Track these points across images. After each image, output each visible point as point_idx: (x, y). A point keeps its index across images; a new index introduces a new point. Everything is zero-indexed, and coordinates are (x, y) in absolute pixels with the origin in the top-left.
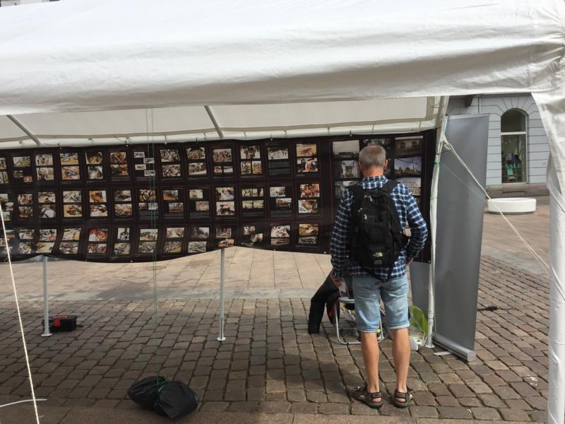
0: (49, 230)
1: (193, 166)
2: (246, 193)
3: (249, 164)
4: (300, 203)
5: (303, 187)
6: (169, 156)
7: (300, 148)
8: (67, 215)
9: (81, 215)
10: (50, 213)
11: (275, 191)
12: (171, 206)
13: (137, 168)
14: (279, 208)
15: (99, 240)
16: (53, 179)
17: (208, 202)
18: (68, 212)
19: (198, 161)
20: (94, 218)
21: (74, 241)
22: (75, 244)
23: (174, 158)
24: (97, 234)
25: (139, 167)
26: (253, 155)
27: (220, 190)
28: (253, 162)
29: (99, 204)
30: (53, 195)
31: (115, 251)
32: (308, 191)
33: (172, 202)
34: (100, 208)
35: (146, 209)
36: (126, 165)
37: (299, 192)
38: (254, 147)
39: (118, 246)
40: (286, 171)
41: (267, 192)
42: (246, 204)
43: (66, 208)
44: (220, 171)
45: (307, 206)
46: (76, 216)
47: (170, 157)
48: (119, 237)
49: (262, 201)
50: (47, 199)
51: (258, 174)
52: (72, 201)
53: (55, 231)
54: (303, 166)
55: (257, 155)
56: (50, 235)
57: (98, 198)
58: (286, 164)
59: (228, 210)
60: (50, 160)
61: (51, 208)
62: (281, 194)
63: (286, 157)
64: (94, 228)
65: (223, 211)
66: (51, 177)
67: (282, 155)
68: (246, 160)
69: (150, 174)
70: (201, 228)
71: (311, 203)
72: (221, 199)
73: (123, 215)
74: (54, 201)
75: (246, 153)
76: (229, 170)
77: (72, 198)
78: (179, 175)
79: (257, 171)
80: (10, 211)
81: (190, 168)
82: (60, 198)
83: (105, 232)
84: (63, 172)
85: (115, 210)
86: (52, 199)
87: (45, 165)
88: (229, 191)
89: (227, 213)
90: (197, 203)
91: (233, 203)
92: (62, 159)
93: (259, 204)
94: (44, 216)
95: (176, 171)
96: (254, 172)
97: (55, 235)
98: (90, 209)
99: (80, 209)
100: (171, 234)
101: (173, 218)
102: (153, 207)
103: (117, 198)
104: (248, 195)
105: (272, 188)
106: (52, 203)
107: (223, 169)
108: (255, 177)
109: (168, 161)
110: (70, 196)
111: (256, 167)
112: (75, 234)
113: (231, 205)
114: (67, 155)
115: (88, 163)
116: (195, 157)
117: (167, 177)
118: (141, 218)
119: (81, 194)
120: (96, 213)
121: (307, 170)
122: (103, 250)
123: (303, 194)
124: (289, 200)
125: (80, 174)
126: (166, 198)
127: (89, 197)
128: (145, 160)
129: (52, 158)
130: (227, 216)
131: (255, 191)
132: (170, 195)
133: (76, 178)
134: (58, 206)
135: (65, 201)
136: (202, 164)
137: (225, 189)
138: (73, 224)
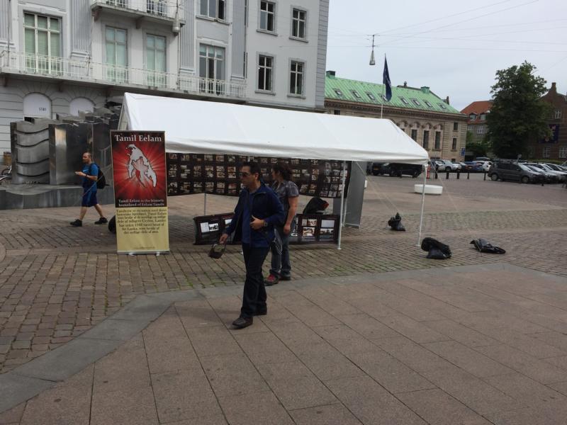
0: (210, 183)
4: (312, 176)
8: (218, 176)
9: (224, 177)
10: (211, 175)
11: (304, 171)
12: (264, 175)
14: (305, 178)
15: (233, 188)
20: (230, 178)
21: (222, 188)
24: (232, 186)
29: (232, 172)
30: (213, 167)
34: (233, 174)
41: (301, 171)
43: (218, 173)
45: (315, 177)
46: (222, 177)
49: (299, 175)
50: (210, 169)
52: (220, 171)
53: (213, 183)
56: (211, 185)
57: (232, 170)
62: (306, 172)
64: (230, 183)
78: (267, 163)
82: (215, 169)
83: (235, 185)
84: (217, 158)
86: (212, 169)
97: (213, 185)
98: (228, 174)
99: (224, 174)
106: (212, 171)
110: (220, 168)
112: (222, 185)
117: (262, 163)
119: (225, 168)
120: (230, 176)
122: (235, 192)
123: (313, 173)
124: (309, 175)
125: (224, 159)
132: (263, 170)
133: (222, 161)
134: (215, 172)
135: (217, 170)
136: (276, 159)
138: (221, 181)
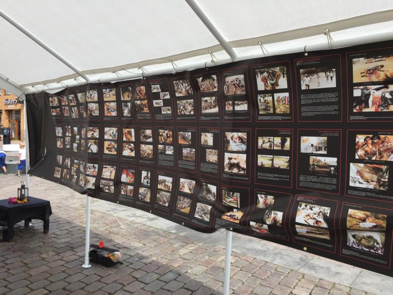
0: (92, 165)
1: (206, 101)
2: (263, 142)
3: (269, 99)
4: (354, 168)
5: (360, 139)
6: (183, 88)
7: (360, 66)
8: (106, 151)
9: (115, 153)
10: (94, 148)
11: (309, 143)
12: (185, 151)
13: (155, 105)
14: (314, 173)
15: (128, 181)
16: (98, 115)
17: (216, 151)
18: (107, 148)
19: (210, 95)
20: (125, 157)
21: (110, 180)
22: (111, 183)
23: (187, 91)
24: (127, 175)
25: (157, 104)
26: (276, 84)
27: (229, 135)
28: (276, 95)
29: (129, 142)
30: (98, 130)
31: (140, 196)
32: (370, 148)
33: (186, 146)
34: (130, 147)
35: (163, 152)
36: (146, 101)
37: (354, 147)
38: (277, 69)
39: (142, 190)
40: (331, 110)
41: (296, 144)
42: (263, 160)
43: (106, 144)
44: (231, 108)
45: (368, 175)
46: (112, 153)
47: (184, 90)
48: (142, 182)
49: (287, 158)
50: (93, 134)
51: (284, 114)
52: (111, 138)
53: (96, 166)
54: (364, 100)
55: (283, 83)
56: (93, 170)
57: (129, 136)
58: (333, 97)
59: (237, 165)
60: (95, 95)
61: (95, 143)
62: (320, 149)
63: (333, 84)
64: (125, 168)
65: (232, 166)
66: (97, 113)
67: (325, 81)
68: (265, 92)
69: (167, 111)
70: (209, 186)
71: (377, 171)
72: (230, 149)
73: (146, 157)
74: (98, 137)
75: (264, 80)
76: (243, 107)
77: (110, 135)
78: (192, 113)
79: (282, 108)
80: (77, 143)
81: (203, 104)
82: (102, 133)
83: (133, 173)
84: (105, 108)
85: (140, 150)
86: (96, 135)
87: (92, 100)
88: (240, 138)
89: (235, 171)
90: (208, 151)
91: (244, 156)
92: (104, 95)
93: (282, 162)
94: (90, 151)
95: (190, 108)
96: (278, 111)
97: (97, 170)
98: (123, 147)
99: (116, 146)
100: (183, 187)
101: (185, 167)
102: (170, 151)
103: (142, 137)
104: (267, 146)
105: (303, 138)
106: (96, 139)
107: (234, 105)
108: (280, 118)
109: (181, 95)
110: (110, 132)
111: (281, 102)
112: (111, 172)
113: (242, 159)
114: (108, 90)
115: (122, 99)
116: (208, 89)
117: (182, 115)
118: (160, 163)
119: (118, 131)
120: (126, 152)
121: (371, 109)
122: (131, 192)
123: (360, 152)
124: (332, 161)
125: (117, 110)
126: (181, 142)
127: (123, 134)
128: (162, 94)
129: (97, 94)
130: (235, 175)
131: (278, 140)
132: (184, 138)
134: (100, 142)
135: (106, 137)
136: (214, 98)
137: (236, 135)
138: (111, 161)
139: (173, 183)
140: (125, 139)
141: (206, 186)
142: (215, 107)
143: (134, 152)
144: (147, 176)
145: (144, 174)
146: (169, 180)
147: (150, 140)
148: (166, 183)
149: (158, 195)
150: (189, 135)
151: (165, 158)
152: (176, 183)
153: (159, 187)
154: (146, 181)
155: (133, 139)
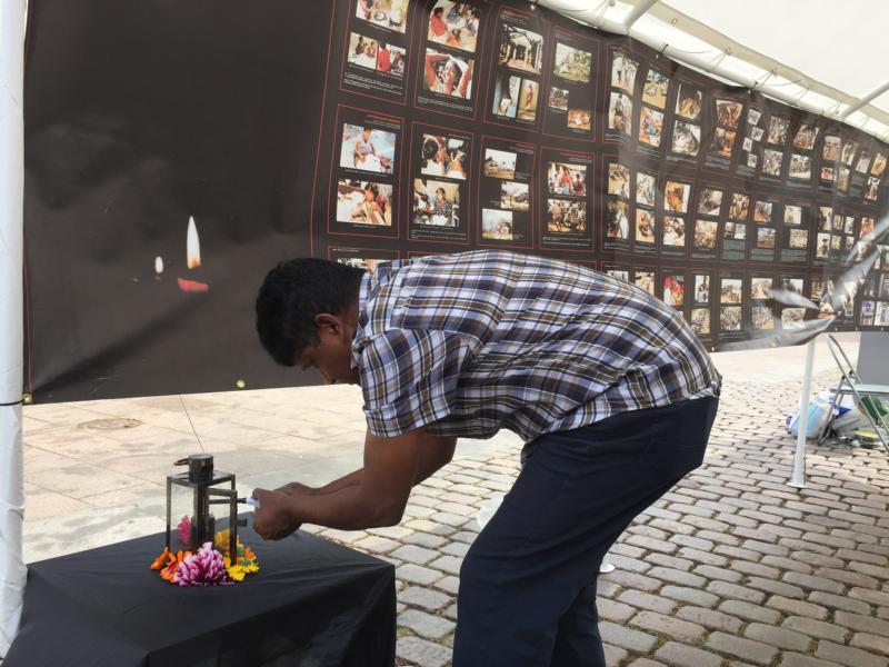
1: (796, 160)
6: (777, 132)
12: (761, 233)
16: (630, 133)
17: (806, 232)
23: (780, 138)
25: (747, 145)
29: (675, 215)
30: (629, 177)
33: (763, 226)
34: (677, 226)
35: (731, 237)
36: (734, 135)
39: (696, 315)
47: (777, 135)
48: (696, 297)
53: (627, 275)
60: (631, 76)
61: (626, 212)
66: (629, 128)
69: (751, 162)
70: (792, 281)
73: (703, 247)
74: (628, 195)
81: (792, 163)
85: (694, 232)
90: (793, 231)
92: (647, 86)
94: (619, 234)
95: (777, 165)
100: (755, 290)
101: (761, 258)
102: (740, 235)
103: (702, 205)
106: (626, 200)
109: (773, 141)
114: (657, 77)
115: (677, 111)
116: (803, 143)
117: (766, 174)
118: (724, 255)
126: (756, 217)
127: (664, 195)
128: (754, 131)
129: (635, 74)
132: (762, 212)
134: (632, 210)
139: (742, 288)
140: (667, 207)
141: (788, 282)
142: (806, 170)
143: (683, 236)
144: (704, 285)
145: (699, 280)
146: (737, 283)
147: (715, 212)
148: (734, 291)
149: (722, 316)
150: (768, 206)
151: (733, 247)
152: (747, 289)
153: (724, 300)
154: (701, 294)
155: (684, 209)
